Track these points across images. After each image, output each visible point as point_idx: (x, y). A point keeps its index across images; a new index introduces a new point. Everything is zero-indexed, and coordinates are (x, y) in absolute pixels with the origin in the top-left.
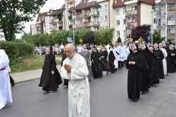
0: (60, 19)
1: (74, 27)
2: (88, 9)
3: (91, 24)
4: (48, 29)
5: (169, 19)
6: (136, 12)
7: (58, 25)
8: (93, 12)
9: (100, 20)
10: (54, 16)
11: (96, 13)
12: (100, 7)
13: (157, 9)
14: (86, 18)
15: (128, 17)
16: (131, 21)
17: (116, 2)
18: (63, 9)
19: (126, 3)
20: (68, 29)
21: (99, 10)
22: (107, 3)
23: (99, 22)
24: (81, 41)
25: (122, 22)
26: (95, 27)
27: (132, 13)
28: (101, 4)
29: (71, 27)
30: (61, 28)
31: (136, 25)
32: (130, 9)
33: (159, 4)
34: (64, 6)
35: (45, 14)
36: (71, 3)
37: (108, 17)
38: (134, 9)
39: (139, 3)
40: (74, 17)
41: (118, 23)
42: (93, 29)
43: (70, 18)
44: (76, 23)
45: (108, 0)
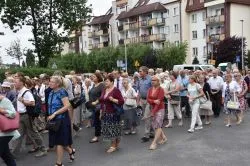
0: (105, 31)
1: (126, 42)
2: (148, 14)
3: (152, 38)
4: (86, 46)
6: (222, 19)
7: (102, 40)
8: (156, 19)
9: (166, 31)
10: (95, 25)
11: (159, 20)
12: (166, 11)
14: (145, 29)
15: (210, 26)
16: (214, 32)
17: (191, 3)
18: (110, 15)
19: (206, 5)
20: (116, 44)
21: (165, 15)
22: (177, 5)
23: (164, 35)
24: (137, 64)
25: (200, 34)
26: (158, 42)
27: (217, 19)
28: (167, 7)
29: (121, 42)
30: (106, 44)
31: (222, 38)
32: (214, 14)
34: (111, 10)
36: (122, 6)
37: (178, 27)
38: (220, 13)
39: (227, 4)
40: (126, 27)
41: (195, 36)
42: (155, 46)
43: (120, 29)
44: (129, 36)
45: (179, 1)
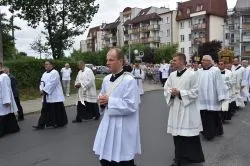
0: (114, 34)
1: (130, 43)
2: (147, 22)
3: (150, 40)
4: (99, 46)
5: (244, 34)
6: (204, 26)
7: (111, 41)
8: (153, 25)
9: (160, 34)
10: (107, 30)
11: (156, 26)
12: (160, 19)
13: (230, 22)
14: (144, 33)
15: (194, 31)
16: (197, 36)
17: (180, 14)
18: (118, 23)
19: (192, 15)
20: (123, 45)
21: (160, 23)
22: (169, 15)
23: (159, 38)
25: (187, 37)
26: (154, 43)
27: (200, 26)
28: (161, 17)
29: (126, 42)
30: (114, 44)
31: (204, 41)
32: (197, 22)
33: (232, 16)
34: (119, 19)
35: (97, 29)
37: (170, 32)
38: (201, 22)
39: (208, 15)
40: (130, 32)
41: (183, 38)
42: (151, 46)
43: (126, 33)
44: (133, 38)
45: (171, 12)
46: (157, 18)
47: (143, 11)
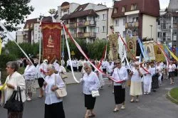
2: (84, 17)
3: (86, 35)
6: (137, 24)
8: (89, 21)
9: (97, 31)
11: (92, 23)
12: (97, 16)
13: (162, 22)
14: (81, 28)
17: (115, 12)
18: (56, 16)
19: (126, 14)
21: (96, 19)
22: (106, 12)
23: (95, 33)
24: (73, 54)
26: (90, 38)
27: (133, 25)
28: (98, 13)
32: (131, 21)
33: (164, 16)
34: (57, 12)
36: (65, 10)
37: (106, 29)
38: (135, 20)
39: (141, 14)
40: (67, 26)
42: (87, 41)
45: (107, 10)
46: (94, 15)
47: (80, 6)
